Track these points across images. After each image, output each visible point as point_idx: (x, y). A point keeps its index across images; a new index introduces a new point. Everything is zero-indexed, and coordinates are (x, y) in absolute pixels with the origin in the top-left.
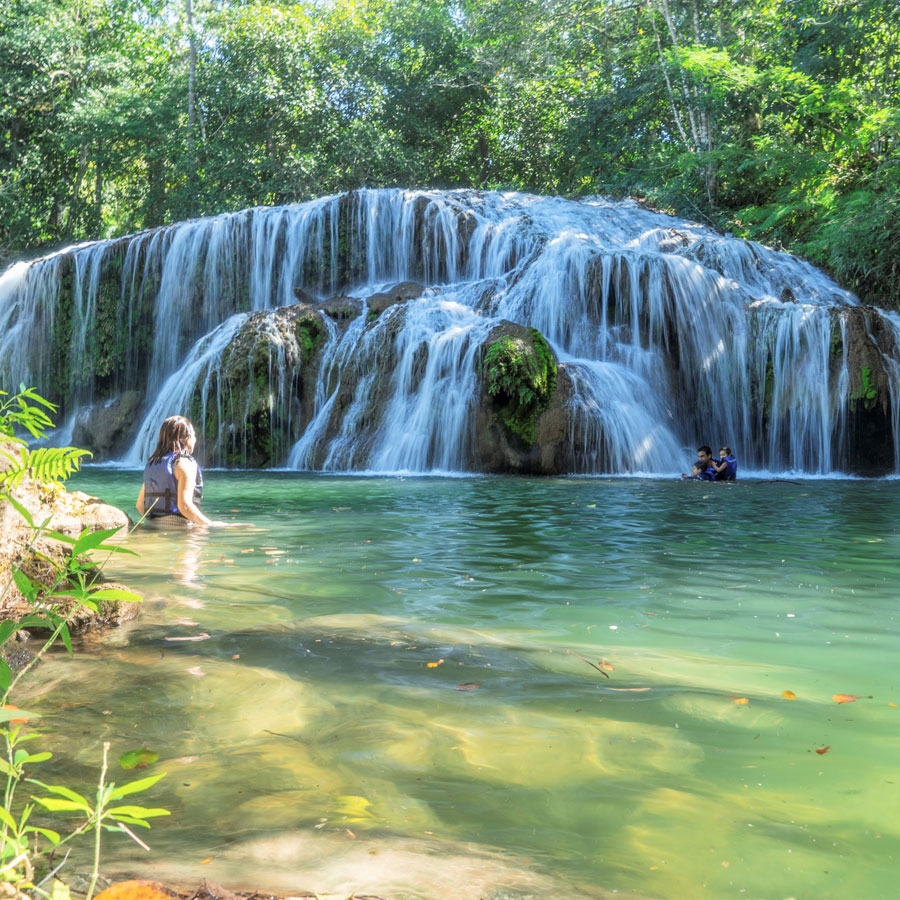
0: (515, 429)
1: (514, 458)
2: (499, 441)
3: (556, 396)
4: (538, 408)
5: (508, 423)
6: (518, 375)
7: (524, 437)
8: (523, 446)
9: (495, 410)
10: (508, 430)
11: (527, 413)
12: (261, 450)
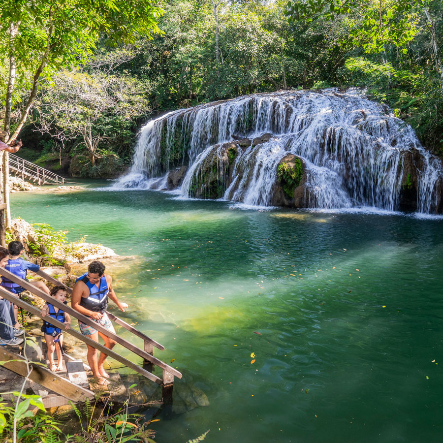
0: (287, 192)
1: (286, 202)
2: (282, 196)
3: (301, 181)
4: (295, 186)
5: (285, 190)
6: (288, 175)
7: (290, 195)
8: (289, 198)
9: (282, 186)
10: (285, 192)
11: (291, 187)
12: (215, 193)
